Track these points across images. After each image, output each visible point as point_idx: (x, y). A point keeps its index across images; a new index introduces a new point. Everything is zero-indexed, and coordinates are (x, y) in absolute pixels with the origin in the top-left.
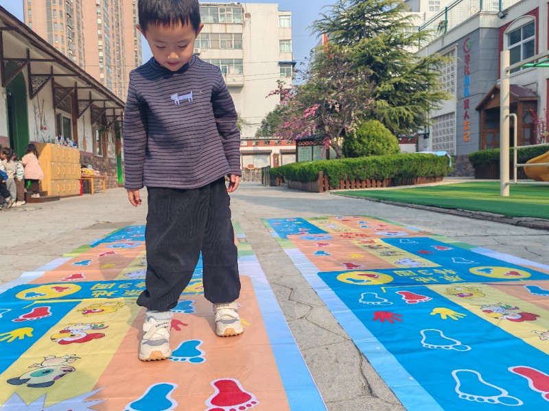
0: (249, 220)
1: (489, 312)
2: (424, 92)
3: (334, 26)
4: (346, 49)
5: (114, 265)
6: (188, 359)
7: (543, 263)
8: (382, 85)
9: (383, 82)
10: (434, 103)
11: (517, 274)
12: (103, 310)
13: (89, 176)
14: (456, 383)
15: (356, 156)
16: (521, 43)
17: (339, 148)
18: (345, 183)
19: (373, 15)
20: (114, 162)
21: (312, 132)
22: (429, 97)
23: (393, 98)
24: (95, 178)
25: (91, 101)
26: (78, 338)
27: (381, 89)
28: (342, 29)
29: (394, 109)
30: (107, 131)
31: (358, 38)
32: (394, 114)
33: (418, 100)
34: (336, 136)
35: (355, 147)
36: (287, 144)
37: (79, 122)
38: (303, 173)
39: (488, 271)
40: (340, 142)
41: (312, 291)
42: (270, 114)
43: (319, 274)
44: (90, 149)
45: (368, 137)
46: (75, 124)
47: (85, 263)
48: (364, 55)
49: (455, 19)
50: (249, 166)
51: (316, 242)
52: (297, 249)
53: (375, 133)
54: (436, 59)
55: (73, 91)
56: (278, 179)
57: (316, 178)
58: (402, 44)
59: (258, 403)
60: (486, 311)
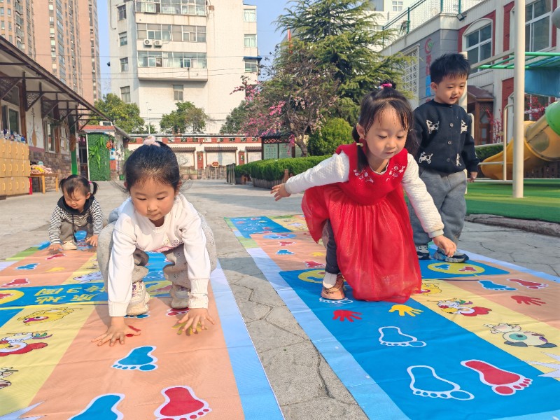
0: (212, 219)
1: (446, 307)
3: (299, 23)
4: (311, 46)
5: (63, 268)
6: (138, 367)
7: (496, 259)
8: (348, 83)
9: (348, 80)
11: (472, 269)
12: (47, 318)
13: (40, 173)
14: (411, 380)
16: (478, 45)
17: (304, 146)
19: (337, 13)
20: (68, 158)
21: (277, 130)
23: (358, 96)
24: (46, 175)
25: (41, 92)
26: (16, 350)
27: (346, 87)
28: (307, 25)
30: (60, 125)
31: (323, 35)
34: (301, 134)
35: (320, 145)
36: (253, 141)
37: (28, 115)
38: (269, 171)
39: (445, 267)
40: (306, 139)
41: (272, 291)
42: (235, 110)
43: (281, 273)
44: (40, 144)
45: (334, 135)
46: (23, 117)
47: (30, 266)
48: (329, 52)
49: (417, 20)
50: (213, 163)
51: (279, 240)
52: (260, 249)
53: (341, 131)
54: (400, 58)
55: (21, 81)
56: (243, 177)
57: (282, 176)
58: (366, 42)
59: (210, 410)
60: (442, 307)
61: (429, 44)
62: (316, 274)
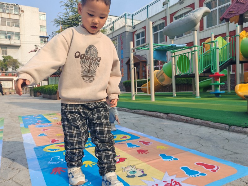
3: (64, 23)
11: (126, 137)
16: (140, 39)
28: (68, 24)
38: (49, 90)
39: (115, 137)
43: (35, 148)
49: (117, 26)
51: (42, 128)
56: (38, 93)
57: (56, 93)
61: (122, 36)
62: (53, 147)
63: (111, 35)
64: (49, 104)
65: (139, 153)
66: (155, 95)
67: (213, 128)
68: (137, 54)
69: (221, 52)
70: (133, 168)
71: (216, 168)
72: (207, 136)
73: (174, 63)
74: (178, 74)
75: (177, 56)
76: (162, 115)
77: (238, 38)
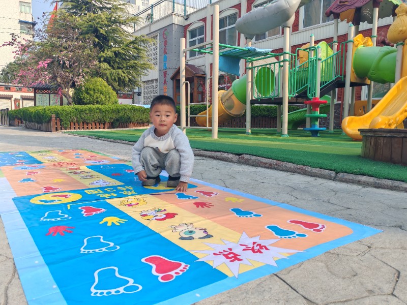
1: (146, 215)
2: (136, 62)
8: (106, 52)
9: (106, 50)
10: (143, 71)
14: (94, 282)
15: (84, 104)
16: (196, 38)
18: (74, 125)
21: (46, 82)
22: (139, 65)
23: (113, 63)
27: (104, 55)
29: (114, 71)
31: (86, 12)
32: (114, 74)
33: (133, 67)
34: (67, 87)
35: (84, 97)
38: (38, 115)
43: (14, 199)
45: (94, 90)
48: (91, 26)
49: (158, 13)
52: (5, 178)
53: (100, 88)
56: (16, 121)
57: (50, 120)
60: (143, 215)
61: (166, 32)
62: (48, 197)
63: (149, 27)
64: (36, 137)
65: (198, 207)
66: (218, 131)
67: (312, 176)
68: (190, 63)
69: (324, 67)
70: (189, 227)
71: (320, 226)
72: (302, 186)
73: (250, 80)
74: (255, 96)
75: (256, 69)
76: (230, 156)
77: (350, 46)
